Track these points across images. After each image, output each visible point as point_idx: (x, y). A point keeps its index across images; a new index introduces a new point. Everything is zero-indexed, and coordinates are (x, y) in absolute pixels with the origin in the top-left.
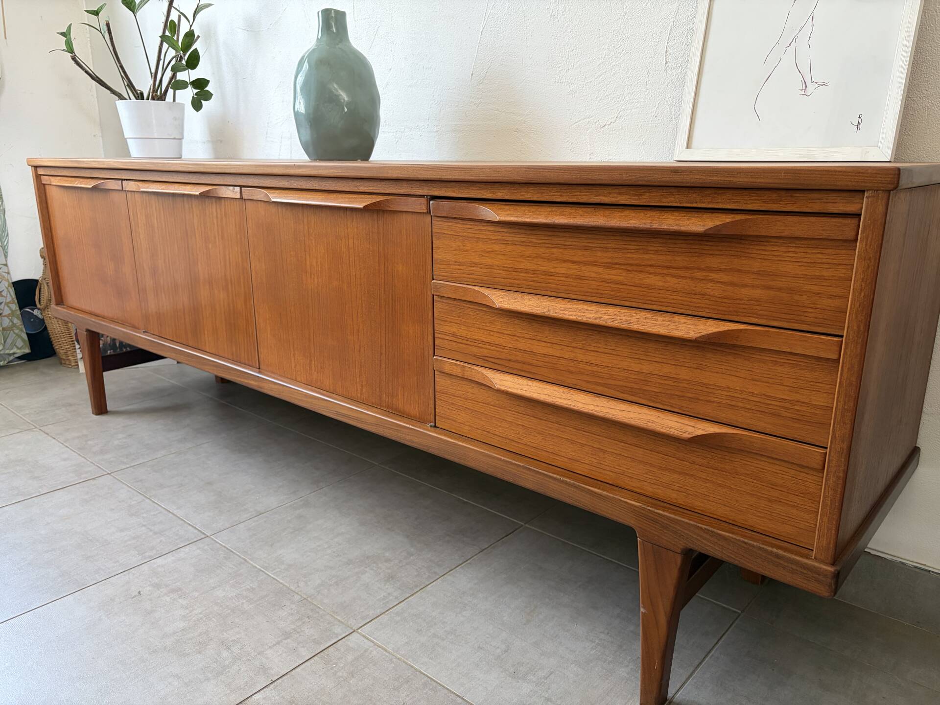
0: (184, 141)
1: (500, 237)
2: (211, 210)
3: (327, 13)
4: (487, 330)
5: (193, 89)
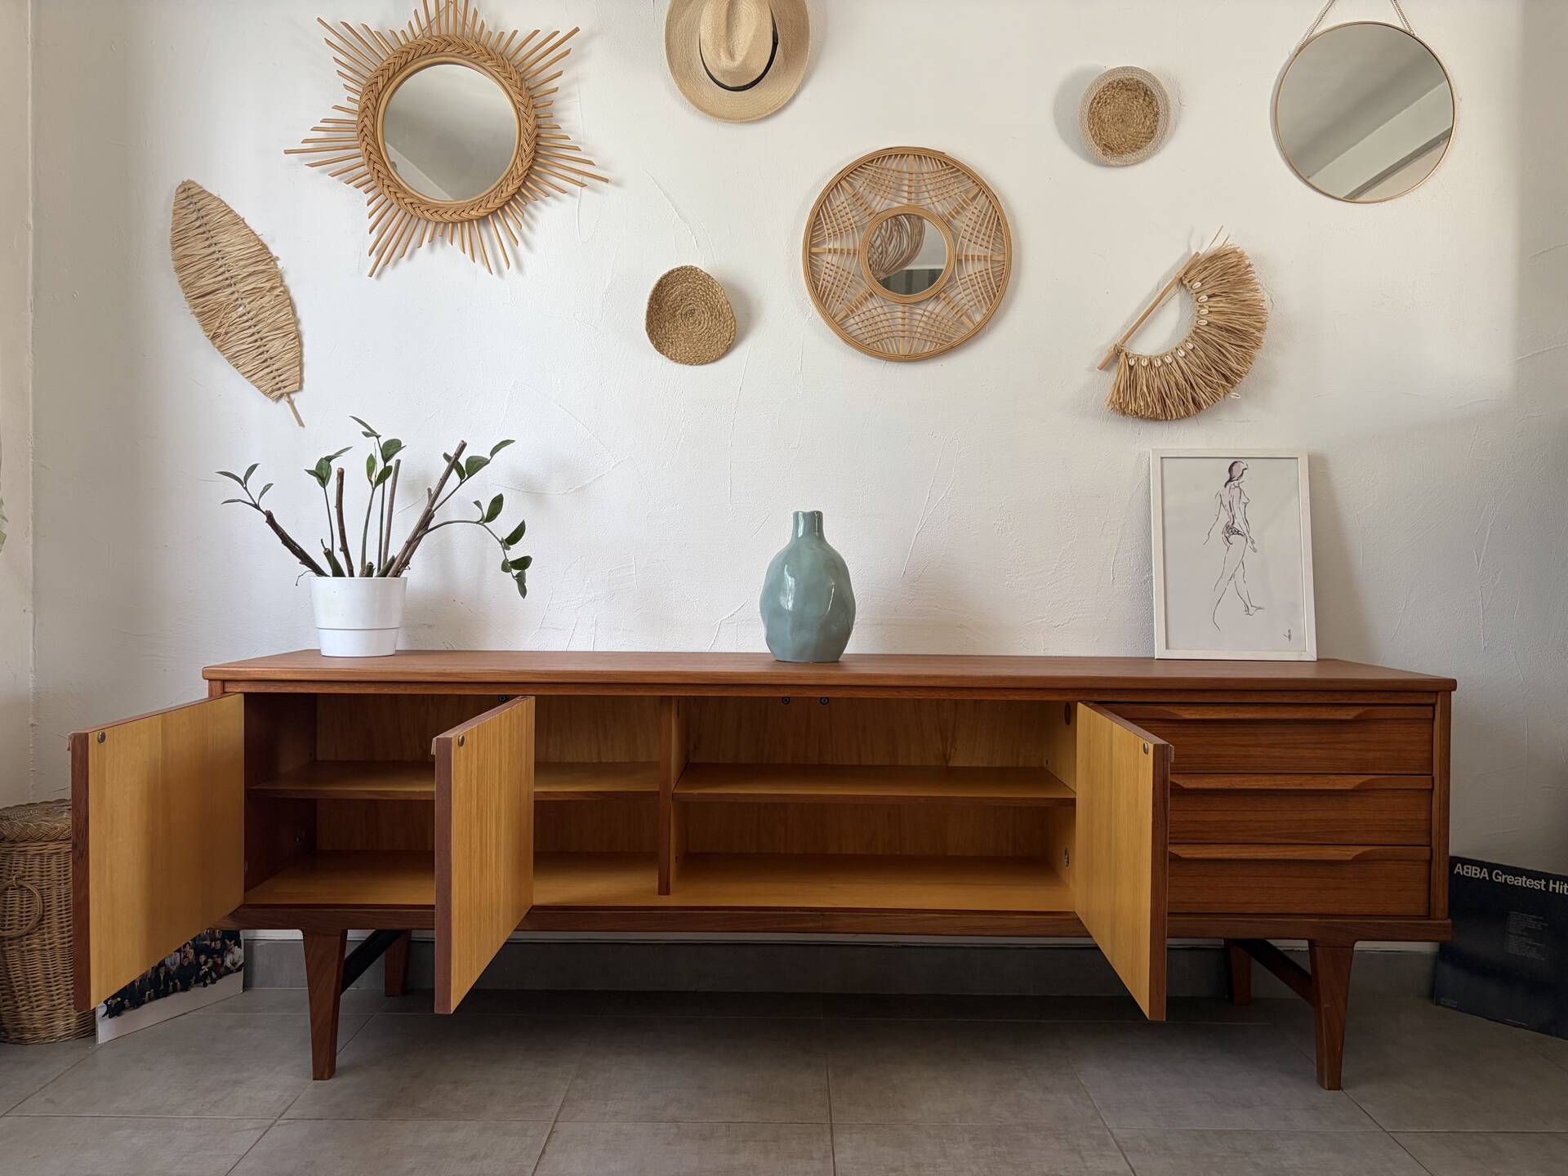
5: (512, 570)
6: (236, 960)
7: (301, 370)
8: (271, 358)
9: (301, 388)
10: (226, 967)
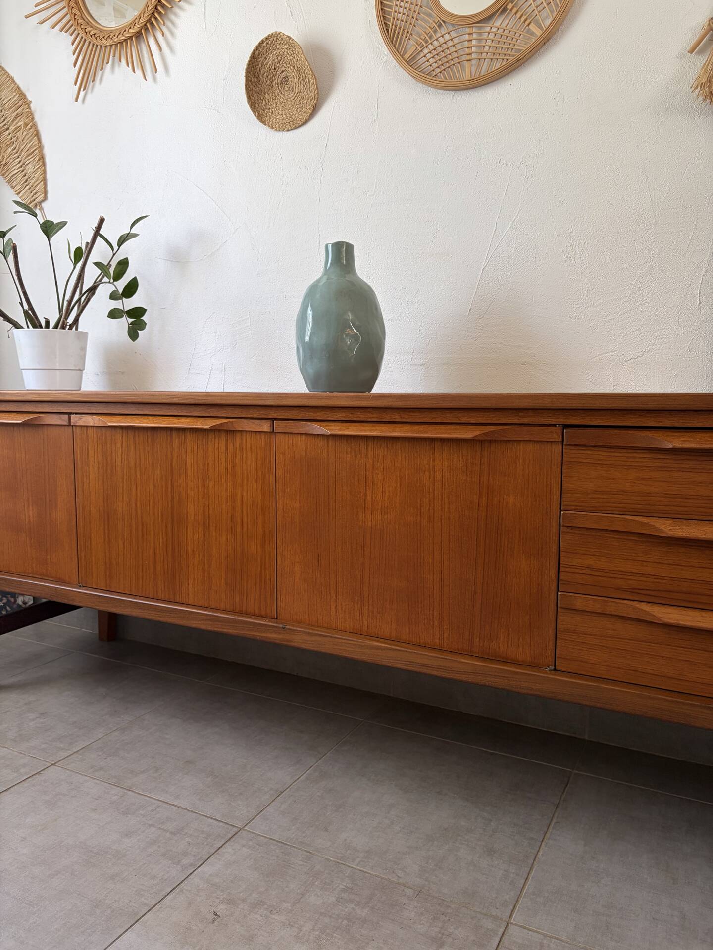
0: (84, 371)
1: (659, 464)
2: (217, 445)
3: (338, 246)
4: (639, 560)
5: (127, 318)
6: (26, 601)
7: (45, 184)
8: (29, 178)
9: (45, 198)
10: (18, 604)
